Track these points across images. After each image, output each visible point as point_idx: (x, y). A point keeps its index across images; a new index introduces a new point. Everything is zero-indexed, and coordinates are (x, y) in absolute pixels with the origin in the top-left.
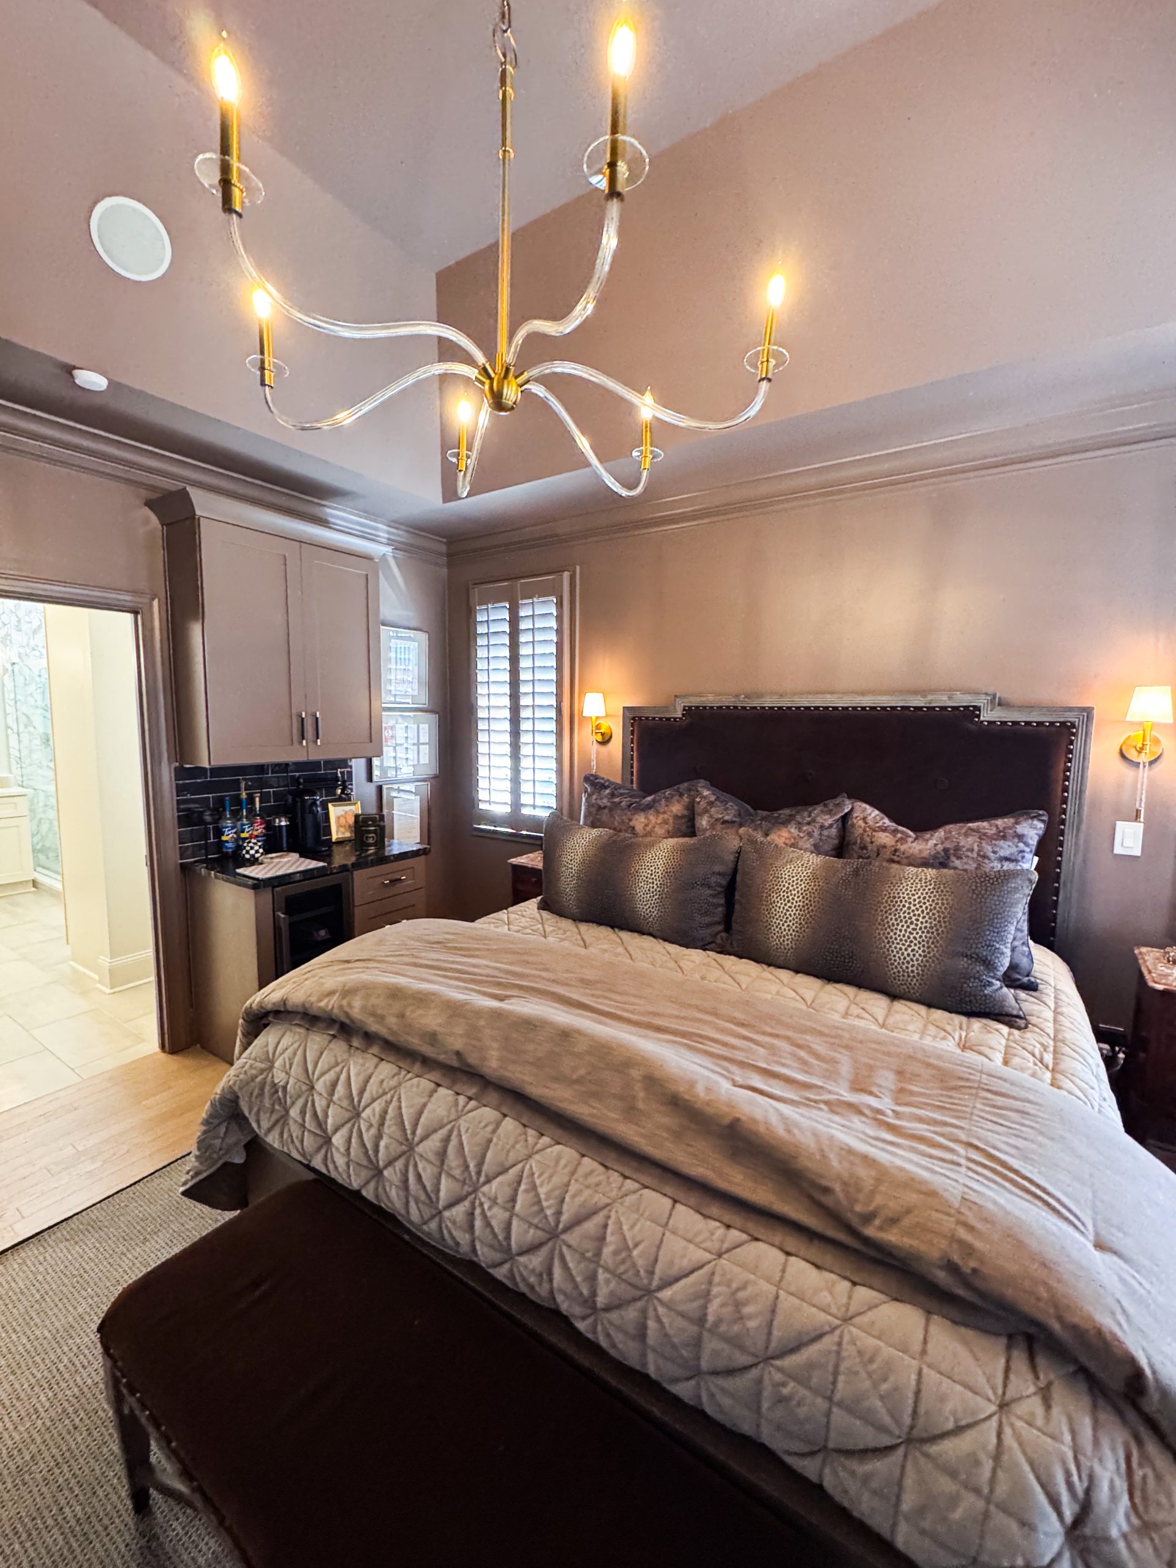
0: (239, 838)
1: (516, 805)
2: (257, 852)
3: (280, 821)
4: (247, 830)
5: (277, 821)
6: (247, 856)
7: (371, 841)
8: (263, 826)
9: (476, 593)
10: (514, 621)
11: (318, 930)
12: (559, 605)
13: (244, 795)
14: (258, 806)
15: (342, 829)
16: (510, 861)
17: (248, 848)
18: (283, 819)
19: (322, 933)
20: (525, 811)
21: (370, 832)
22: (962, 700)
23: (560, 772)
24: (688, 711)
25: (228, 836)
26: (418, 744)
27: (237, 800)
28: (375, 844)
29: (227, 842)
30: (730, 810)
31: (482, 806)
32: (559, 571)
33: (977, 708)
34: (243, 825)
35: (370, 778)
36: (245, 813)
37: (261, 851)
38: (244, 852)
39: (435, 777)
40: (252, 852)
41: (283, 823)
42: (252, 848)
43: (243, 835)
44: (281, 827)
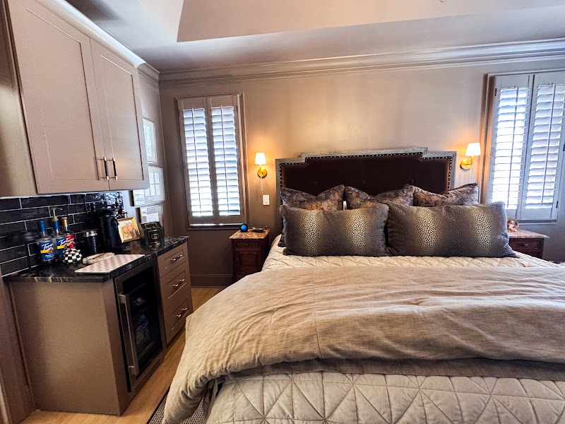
0: (56, 250)
1: (216, 211)
2: (78, 257)
3: (90, 233)
4: (62, 243)
5: (88, 233)
6: (70, 261)
7: (156, 238)
8: (73, 239)
9: (182, 103)
10: (209, 118)
11: (136, 299)
12: (236, 111)
13: (56, 219)
14: (66, 226)
15: (126, 235)
16: (231, 237)
17: (70, 255)
18: (92, 232)
19: (139, 300)
20: (221, 214)
21: (154, 233)
22: (417, 150)
23: (241, 193)
24: (308, 160)
25: (47, 250)
26: (155, 184)
27: (51, 223)
28: (158, 240)
29: (47, 254)
30: (364, 195)
31: (194, 215)
32: (234, 94)
33: (421, 153)
34: (58, 240)
35: (133, 204)
36: (58, 232)
37: (81, 255)
38: (66, 259)
39: (164, 202)
40: (74, 257)
41: (93, 234)
42: (73, 255)
43: (59, 247)
44: (91, 237)
